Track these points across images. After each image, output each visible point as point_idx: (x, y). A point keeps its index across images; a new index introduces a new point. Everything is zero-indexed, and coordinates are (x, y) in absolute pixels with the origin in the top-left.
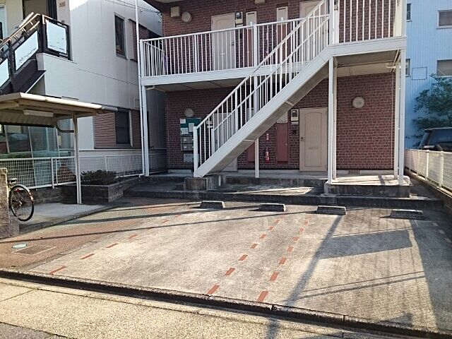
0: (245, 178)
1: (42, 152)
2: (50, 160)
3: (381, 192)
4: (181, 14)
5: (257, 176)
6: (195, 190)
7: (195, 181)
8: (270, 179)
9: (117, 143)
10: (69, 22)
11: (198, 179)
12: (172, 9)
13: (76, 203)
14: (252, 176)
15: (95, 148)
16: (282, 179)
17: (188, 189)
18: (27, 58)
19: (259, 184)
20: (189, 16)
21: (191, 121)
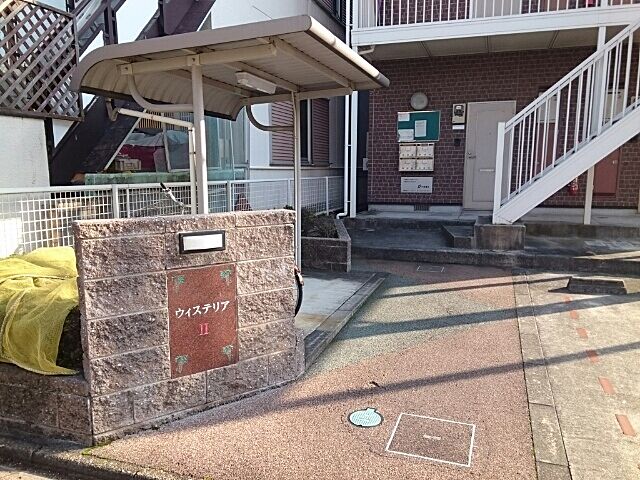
0: (562, 225)
1: (212, 170)
5: (587, 221)
6: (497, 248)
7: (499, 232)
8: (618, 228)
11: (504, 227)
14: (577, 221)
15: (271, 165)
17: (480, 246)
21: (421, 117)
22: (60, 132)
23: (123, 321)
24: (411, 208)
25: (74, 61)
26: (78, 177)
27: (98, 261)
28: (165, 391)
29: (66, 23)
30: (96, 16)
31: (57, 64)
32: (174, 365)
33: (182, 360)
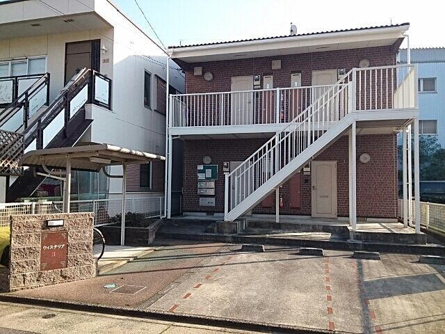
1: (85, 195)
2: (92, 202)
3: (401, 239)
4: (203, 74)
5: (277, 221)
6: (226, 233)
7: (226, 225)
8: (290, 224)
9: (141, 186)
10: (112, 76)
11: (229, 223)
12: (195, 68)
13: (120, 245)
14: (273, 221)
16: (302, 225)
17: (219, 232)
18: (79, 108)
19: (280, 228)
20: (211, 75)
21: (209, 168)
22: (12, 181)
23: (24, 249)
24: (205, 214)
25: (22, 152)
26: (18, 199)
27: (18, 228)
28: (37, 276)
29: (20, 138)
30: (35, 132)
31: (14, 154)
32: (41, 266)
33: (45, 265)
